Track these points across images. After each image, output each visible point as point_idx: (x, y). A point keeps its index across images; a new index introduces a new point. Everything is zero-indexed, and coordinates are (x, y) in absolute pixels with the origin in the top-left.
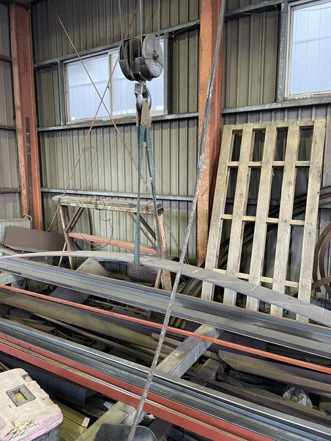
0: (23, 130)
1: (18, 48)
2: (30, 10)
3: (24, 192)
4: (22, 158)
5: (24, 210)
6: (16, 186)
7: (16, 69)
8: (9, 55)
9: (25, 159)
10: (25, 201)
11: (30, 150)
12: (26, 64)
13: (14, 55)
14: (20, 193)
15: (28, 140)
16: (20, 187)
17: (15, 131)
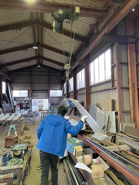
0: (132, 88)
1: (130, 58)
2: (135, 44)
3: (132, 112)
4: (131, 98)
5: (132, 119)
6: (129, 109)
7: (129, 66)
8: (127, 62)
9: (132, 99)
10: (132, 116)
11: (134, 95)
12: (133, 63)
13: (129, 61)
14: (130, 112)
15: (134, 91)
16: (130, 110)
17: (129, 88)
